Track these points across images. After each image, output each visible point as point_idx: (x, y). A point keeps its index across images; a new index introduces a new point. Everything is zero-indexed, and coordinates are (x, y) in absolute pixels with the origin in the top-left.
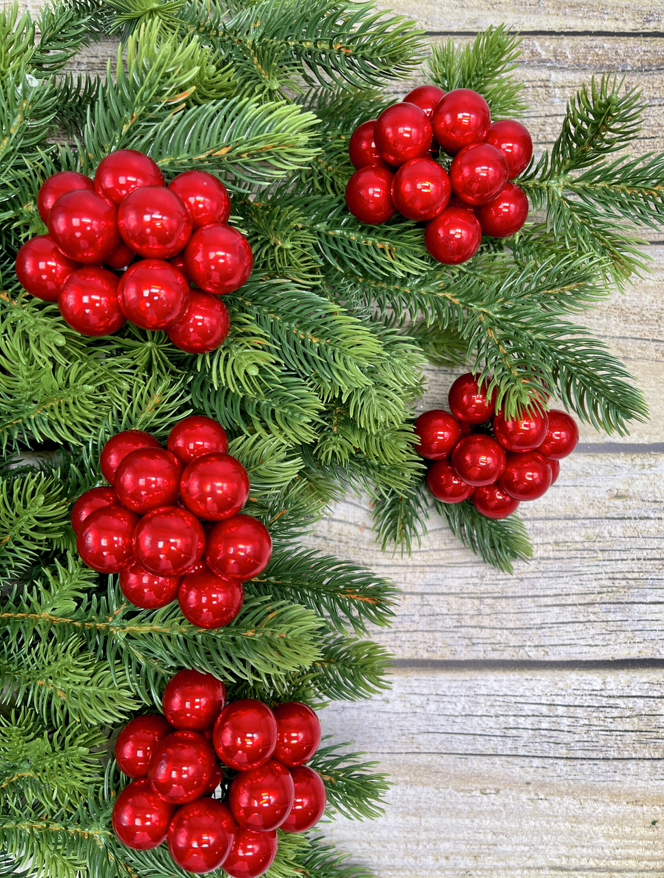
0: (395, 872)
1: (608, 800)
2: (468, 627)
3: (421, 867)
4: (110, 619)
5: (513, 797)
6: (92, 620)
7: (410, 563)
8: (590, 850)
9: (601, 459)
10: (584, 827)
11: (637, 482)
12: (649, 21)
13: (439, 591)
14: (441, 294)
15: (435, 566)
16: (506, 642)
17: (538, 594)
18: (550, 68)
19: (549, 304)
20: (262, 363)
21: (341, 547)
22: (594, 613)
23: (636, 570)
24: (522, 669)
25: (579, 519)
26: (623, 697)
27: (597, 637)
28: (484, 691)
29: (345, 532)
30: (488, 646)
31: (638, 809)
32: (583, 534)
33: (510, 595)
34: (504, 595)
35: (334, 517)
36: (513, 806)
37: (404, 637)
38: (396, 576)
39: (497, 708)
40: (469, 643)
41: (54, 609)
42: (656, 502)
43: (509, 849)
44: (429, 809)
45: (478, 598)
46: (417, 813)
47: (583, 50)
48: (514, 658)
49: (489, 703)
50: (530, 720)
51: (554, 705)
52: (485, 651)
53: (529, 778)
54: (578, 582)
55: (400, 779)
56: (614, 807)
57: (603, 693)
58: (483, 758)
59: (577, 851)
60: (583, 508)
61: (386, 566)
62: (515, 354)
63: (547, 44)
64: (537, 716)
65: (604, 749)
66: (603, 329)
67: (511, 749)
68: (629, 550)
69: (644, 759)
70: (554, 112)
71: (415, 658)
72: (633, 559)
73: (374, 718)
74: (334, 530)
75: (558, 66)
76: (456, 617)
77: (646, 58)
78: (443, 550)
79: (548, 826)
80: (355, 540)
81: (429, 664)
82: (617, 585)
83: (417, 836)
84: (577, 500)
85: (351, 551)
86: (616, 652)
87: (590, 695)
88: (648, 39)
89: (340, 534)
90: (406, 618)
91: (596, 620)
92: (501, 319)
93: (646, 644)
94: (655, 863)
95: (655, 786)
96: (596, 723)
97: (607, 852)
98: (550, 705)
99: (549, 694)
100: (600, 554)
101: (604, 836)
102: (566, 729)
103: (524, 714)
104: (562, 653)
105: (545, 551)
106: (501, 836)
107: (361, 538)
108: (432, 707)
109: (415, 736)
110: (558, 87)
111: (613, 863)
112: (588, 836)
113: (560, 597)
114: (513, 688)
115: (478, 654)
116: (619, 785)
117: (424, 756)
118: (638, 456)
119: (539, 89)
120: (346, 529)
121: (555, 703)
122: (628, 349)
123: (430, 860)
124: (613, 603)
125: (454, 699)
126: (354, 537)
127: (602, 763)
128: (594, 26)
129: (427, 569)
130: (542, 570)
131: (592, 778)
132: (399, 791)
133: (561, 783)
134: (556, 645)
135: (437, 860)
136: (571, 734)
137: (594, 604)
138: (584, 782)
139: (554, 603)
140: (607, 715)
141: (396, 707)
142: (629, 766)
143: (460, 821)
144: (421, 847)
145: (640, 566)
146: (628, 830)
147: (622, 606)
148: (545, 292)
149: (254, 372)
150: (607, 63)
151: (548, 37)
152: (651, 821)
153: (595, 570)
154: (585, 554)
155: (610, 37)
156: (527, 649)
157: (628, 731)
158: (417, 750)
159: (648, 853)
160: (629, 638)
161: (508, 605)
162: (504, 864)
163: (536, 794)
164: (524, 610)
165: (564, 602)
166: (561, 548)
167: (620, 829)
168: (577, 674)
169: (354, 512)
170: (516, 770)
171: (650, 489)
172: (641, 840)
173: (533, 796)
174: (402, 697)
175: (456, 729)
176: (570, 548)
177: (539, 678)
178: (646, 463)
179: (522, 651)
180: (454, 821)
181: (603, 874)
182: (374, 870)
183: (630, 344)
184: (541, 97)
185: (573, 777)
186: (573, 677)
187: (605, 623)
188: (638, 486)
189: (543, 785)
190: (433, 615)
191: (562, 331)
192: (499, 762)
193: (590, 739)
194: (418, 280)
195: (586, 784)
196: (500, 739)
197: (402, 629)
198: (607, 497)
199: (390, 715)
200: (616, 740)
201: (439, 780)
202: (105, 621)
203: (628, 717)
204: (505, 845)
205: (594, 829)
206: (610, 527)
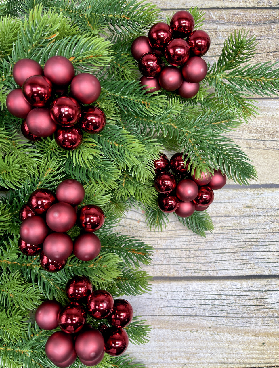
0: (154, 365)
1: (244, 335)
2: (184, 262)
3: (165, 363)
4: (33, 262)
5: (204, 333)
6: (25, 263)
7: (160, 236)
8: (236, 355)
9: (240, 191)
10: (234, 346)
11: (255, 201)
12: (260, 3)
13: (172, 248)
14: (169, 124)
15: (170, 237)
16: (200, 268)
17: (214, 248)
18: (217, 24)
19: (216, 128)
20: (94, 154)
21: (130, 230)
22: (237, 256)
23: (255, 238)
24: (207, 280)
25: (231, 216)
26: (250, 291)
27: (238, 266)
28: (191, 289)
29: (132, 223)
30: (193, 270)
31: (257, 338)
32: (232, 223)
33: (202, 249)
34: (199, 249)
35: (127, 217)
36: (204, 337)
37: (157, 267)
38: (154, 242)
39: (197, 296)
40: (185, 269)
41: (8, 258)
42: (263, 209)
43: (202, 355)
44: (168, 339)
45: (188, 250)
46: (163, 340)
47: (231, 16)
48: (204, 276)
49: (193, 294)
50: (211, 301)
51: (221, 295)
52: (191, 273)
53: (210, 325)
54: (231, 243)
55: (156, 326)
56: (246, 337)
57: (241, 289)
58: (191, 317)
59: (231, 356)
60: (232, 212)
61: (149, 237)
62: (201, 150)
63: (216, 13)
64: (214, 299)
65: (242, 313)
66: (241, 136)
67: (202, 313)
68: (252, 229)
69: (259, 317)
70: (219, 43)
71: (162, 276)
72: (254, 233)
73: (145, 301)
74: (127, 223)
75: (221, 23)
76: (179, 258)
77: (259, 18)
78: (173, 230)
79: (219, 345)
80: (136, 227)
81: (168, 278)
82: (247, 244)
83: (163, 350)
84: (230, 208)
85: (134, 231)
86: (247, 272)
87: (236, 290)
88: (260, 10)
89: (130, 224)
90: (158, 259)
91: (238, 259)
92: (195, 135)
93: (259, 269)
94: (264, 360)
95: (264, 328)
96: (239, 302)
97: (244, 356)
98: (219, 295)
99: (218, 290)
100: (240, 231)
101: (242, 349)
102: (226, 304)
103: (208, 299)
104: (224, 273)
105: (217, 230)
106: (199, 350)
107: (139, 226)
108: (169, 296)
109: (162, 308)
110: (221, 32)
111: (246, 361)
112: (236, 349)
113: (223, 250)
114: (203, 288)
115: (189, 274)
116: (249, 328)
117: (166, 317)
118: (256, 190)
119: (212, 33)
120: (132, 222)
121: (221, 294)
122: (251, 144)
123: (169, 360)
124: (245, 252)
125: (179, 293)
126: (136, 226)
127: (241, 319)
128: (236, 5)
129: (167, 239)
130: (215, 238)
131: (237, 325)
132: (156, 331)
133: (224, 327)
134: (221, 270)
135: (172, 360)
136: (228, 307)
137: (237, 252)
138: (233, 327)
139: (221, 252)
140: (243, 299)
141: (154, 296)
142: (253, 320)
143: (182, 343)
144: (165, 355)
145: (256, 236)
146: (252, 347)
147: (249, 253)
148: (214, 123)
149: (91, 158)
150: (242, 21)
151: (216, 10)
152: (262, 343)
153: (238, 238)
154: (233, 231)
155: (243, 10)
156: (209, 271)
157: (252, 305)
158: (163, 314)
159: (261, 356)
160: (252, 266)
161: (201, 253)
162: (200, 361)
163: (213, 332)
164: (208, 255)
165: (224, 252)
166: (223, 229)
167: (249, 347)
168: (230, 282)
169: (135, 215)
170: (205, 322)
171: (261, 204)
172: (258, 351)
173: (212, 332)
174: (157, 292)
175: (179, 305)
176: (227, 229)
177: (214, 283)
178: (259, 193)
179: (207, 272)
180: (179, 344)
181: (242, 365)
182: (146, 364)
183: (252, 142)
184: (213, 36)
185: (229, 325)
186: (228, 283)
187: (242, 260)
188: (256, 202)
189: (216, 328)
190: (169, 258)
191: (220, 141)
192: (197, 319)
193: (236, 309)
194: (160, 118)
195: (234, 328)
196: (198, 309)
197: (156, 264)
198: (243, 207)
199: (152, 300)
200: (247, 309)
201: (173, 326)
202: (30, 263)
203: (252, 299)
204: (200, 354)
205: (238, 346)
206: (244, 220)
